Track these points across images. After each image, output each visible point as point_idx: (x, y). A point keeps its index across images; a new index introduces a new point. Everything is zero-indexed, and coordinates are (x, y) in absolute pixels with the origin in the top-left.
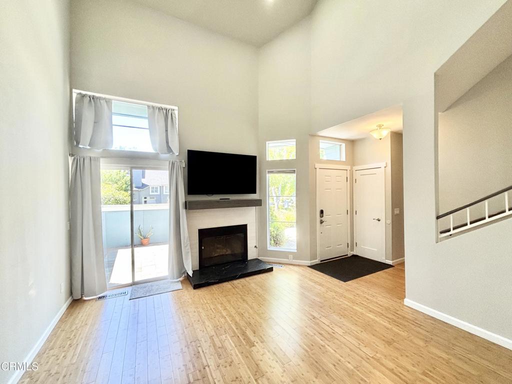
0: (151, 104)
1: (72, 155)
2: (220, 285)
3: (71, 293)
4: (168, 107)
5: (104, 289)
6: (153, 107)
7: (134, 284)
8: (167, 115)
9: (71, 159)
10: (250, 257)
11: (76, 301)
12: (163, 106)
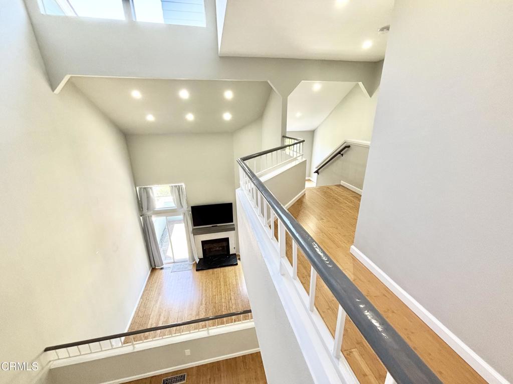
0: (171, 185)
1: (141, 216)
2: (208, 270)
3: (151, 265)
4: (179, 184)
5: (163, 265)
6: (172, 186)
7: (174, 262)
8: (179, 189)
9: (141, 218)
10: (231, 252)
11: (153, 269)
12: (177, 185)
